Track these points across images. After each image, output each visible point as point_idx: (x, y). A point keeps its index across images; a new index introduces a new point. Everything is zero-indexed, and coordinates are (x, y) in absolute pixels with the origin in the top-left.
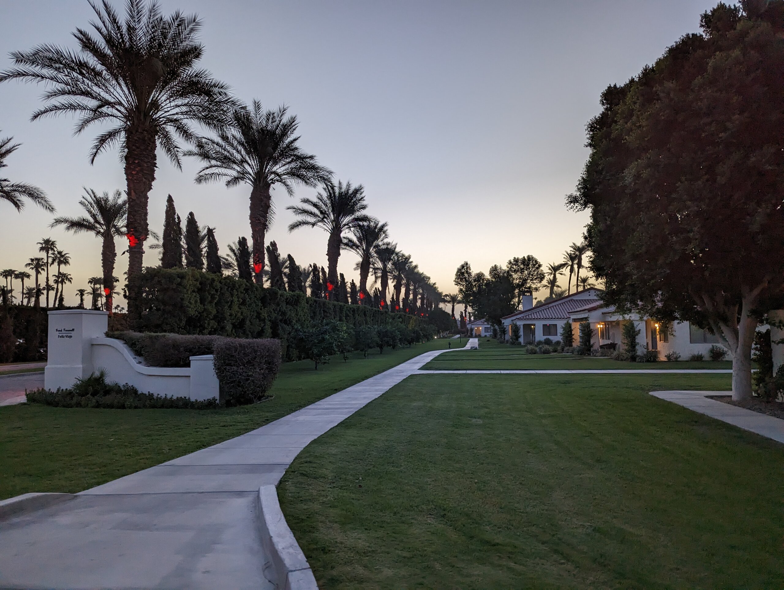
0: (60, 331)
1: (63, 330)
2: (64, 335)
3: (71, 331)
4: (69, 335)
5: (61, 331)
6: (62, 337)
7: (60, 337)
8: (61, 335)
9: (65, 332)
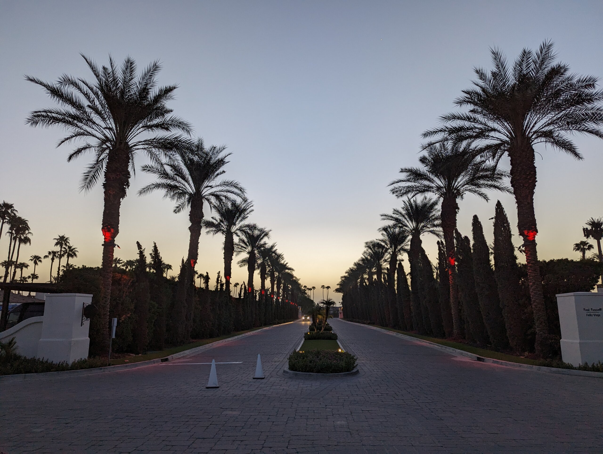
0: (587, 310)
1: (590, 310)
2: (592, 314)
3: (598, 310)
4: (597, 313)
5: (589, 310)
6: (590, 315)
7: (589, 315)
8: (589, 314)
9: (592, 311)
